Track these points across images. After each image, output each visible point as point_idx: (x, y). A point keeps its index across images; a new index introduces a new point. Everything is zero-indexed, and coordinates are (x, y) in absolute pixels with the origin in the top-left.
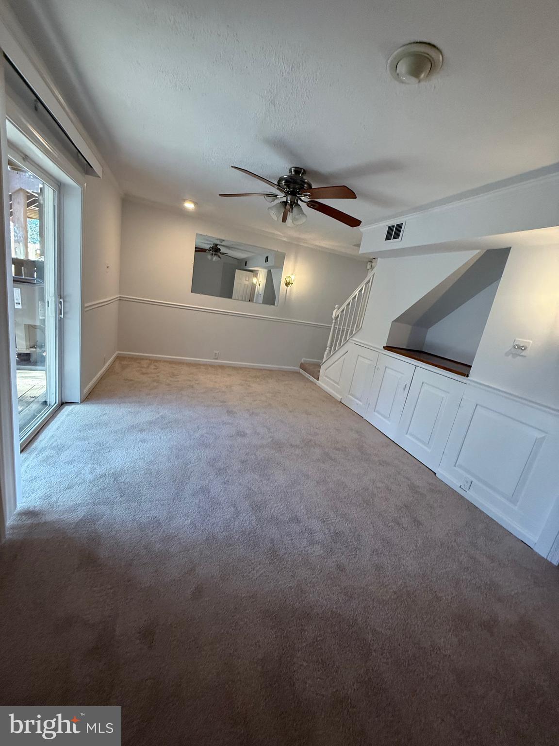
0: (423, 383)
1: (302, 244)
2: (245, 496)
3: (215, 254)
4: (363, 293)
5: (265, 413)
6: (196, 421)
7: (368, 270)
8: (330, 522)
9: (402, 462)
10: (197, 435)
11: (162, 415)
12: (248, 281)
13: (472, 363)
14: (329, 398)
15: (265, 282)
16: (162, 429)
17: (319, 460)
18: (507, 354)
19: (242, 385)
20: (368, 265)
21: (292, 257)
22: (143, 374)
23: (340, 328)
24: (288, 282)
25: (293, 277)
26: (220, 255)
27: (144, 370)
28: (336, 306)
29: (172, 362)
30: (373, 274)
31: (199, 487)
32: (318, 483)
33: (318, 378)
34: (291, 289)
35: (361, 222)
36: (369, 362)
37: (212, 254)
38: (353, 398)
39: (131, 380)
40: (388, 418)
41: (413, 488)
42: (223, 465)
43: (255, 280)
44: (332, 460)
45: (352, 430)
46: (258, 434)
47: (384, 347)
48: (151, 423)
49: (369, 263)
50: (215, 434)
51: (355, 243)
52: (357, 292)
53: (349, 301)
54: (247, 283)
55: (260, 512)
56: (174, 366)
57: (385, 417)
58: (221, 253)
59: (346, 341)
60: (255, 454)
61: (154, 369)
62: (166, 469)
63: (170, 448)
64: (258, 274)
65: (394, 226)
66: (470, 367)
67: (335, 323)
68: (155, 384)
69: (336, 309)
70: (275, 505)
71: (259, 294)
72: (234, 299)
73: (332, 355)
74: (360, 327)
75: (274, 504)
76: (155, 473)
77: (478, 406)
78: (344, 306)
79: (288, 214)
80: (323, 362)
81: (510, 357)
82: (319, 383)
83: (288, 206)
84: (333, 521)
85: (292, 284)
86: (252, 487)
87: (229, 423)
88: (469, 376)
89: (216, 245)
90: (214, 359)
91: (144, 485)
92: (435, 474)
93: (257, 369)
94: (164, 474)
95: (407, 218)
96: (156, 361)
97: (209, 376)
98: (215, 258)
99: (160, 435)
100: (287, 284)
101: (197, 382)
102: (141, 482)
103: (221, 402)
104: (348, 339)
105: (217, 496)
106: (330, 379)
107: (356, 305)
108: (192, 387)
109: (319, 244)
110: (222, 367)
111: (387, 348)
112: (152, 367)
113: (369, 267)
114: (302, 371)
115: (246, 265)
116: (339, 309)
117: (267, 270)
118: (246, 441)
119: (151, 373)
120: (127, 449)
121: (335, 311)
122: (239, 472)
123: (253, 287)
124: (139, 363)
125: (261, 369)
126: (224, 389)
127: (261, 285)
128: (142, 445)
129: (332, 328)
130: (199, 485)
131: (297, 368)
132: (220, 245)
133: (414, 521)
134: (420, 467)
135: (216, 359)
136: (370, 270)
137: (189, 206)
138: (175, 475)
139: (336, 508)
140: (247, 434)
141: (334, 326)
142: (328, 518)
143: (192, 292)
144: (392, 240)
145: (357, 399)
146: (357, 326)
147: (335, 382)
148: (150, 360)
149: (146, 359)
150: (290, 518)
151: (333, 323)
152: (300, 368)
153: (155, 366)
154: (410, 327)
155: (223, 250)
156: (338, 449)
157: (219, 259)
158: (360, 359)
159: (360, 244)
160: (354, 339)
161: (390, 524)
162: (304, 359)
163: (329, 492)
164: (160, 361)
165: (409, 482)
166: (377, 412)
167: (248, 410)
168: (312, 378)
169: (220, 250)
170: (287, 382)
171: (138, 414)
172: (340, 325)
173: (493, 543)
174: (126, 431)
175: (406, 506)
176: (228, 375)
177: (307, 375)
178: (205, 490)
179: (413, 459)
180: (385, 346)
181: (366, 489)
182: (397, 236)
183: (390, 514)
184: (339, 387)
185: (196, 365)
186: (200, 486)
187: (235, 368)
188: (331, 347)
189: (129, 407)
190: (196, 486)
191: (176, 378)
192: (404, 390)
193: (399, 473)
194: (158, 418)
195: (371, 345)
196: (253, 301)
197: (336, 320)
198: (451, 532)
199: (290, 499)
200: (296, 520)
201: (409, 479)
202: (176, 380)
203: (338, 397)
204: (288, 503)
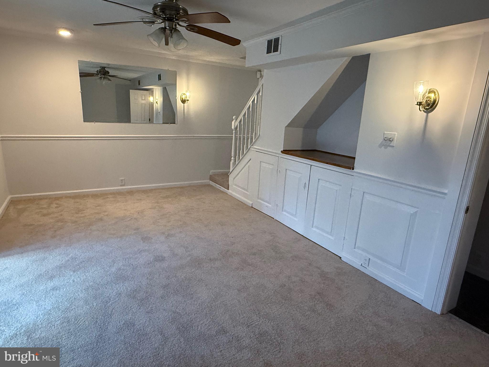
0: (319, 180)
1: (191, 61)
2: (170, 321)
3: (104, 78)
4: (256, 102)
5: (181, 232)
6: (110, 255)
7: (258, 78)
8: (254, 325)
9: (312, 253)
10: (113, 269)
11: (72, 257)
12: (144, 100)
13: (355, 156)
14: (241, 205)
15: (161, 99)
16: (74, 272)
17: (237, 269)
18: (381, 146)
19: (154, 208)
20: (258, 74)
21: (184, 76)
22: (44, 215)
23: (240, 137)
24: (184, 99)
25: (188, 94)
26: (109, 78)
27: (45, 211)
28: (234, 117)
29: (75, 197)
30: (262, 84)
31: (123, 323)
32: (239, 290)
33: (228, 188)
34: (188, 106)
35: (240, 41)
36: (271, 167)
37: (101, 77)
38: (263, 202)
39: (31, 225)
40: (295, 216)
41: (324, 275)
42: (144, 294)
43: (151, 99)
44: (250, 265)
45: (265, 232)
46: (177, 255)
47: (282, 152)
48: (61, 267)
49: (258, 72)
50: (132, 265)
51: (242, 56)
52: (250, 103)
53: (245, 111)
54: (143, 102)
55: (187, 333)
56: (78, 200)
57: (292, 215)
58: (110, 76)
59: (248, 150)
60: (175, 276)
61: (56, 207)
62: (85, 314)
63: (87, 289)
64: (153, 91)
65: (272, 40)
66: (354, 158)
67: (235, 133)
68: (60, 224)
69: (234, 121)
70: (202, 322)
71: (157, 113)
72: (132, 123)
73: (238, 164)
74: (258, 134)
75: (199, 321)
76: (73, 320)
77: (365, 193)
78: (241, 117)
79: (169, 38)
80: (231, 171)
81: (383, 148)
82: (230, 192)
83: (168, 32)
84: (257, 323)
85: (188, 100)
86: (177, 310)
87: (145, 251)
88: (354, 168)
89: (104, 68)
90: (122, 186)
91: (62, 335)
92: (341, 258)
93: (168, 188)
94: (82, 318)
95: (282, 33)
96: (58, 198)
97: (118, 204)
98: (105, 82)
99: (73, 278)
100: (183, 101)
101: (106, 214)
102: (59, 333)
103: (135, 230)
104: (249, 147)
105: (142, 328)
106: (239, 187)
107: (252, 114)
108: (101, 219)
109: (208, 60)
110: (131, 192)
111: (285, 152)
112: (54, 205)
113: (258, 76)
114: (212, 183)
115: (139, 84)
116: (236, 120)
117: (162, 87)
118: (165, 265)
119: (53, 213)
120: (37, 302)
121: (233, 123)
122: (162, 298)
123: (151, 105)
124: (38, 204)
125: (172, 188)
126: (135, 216)
127: (158, 102)
128: (55, 293)
129: (233, 138)
130: (122, 321)
131: (207, 181)
132: (108, 68)
133: (327, 305)
134: (327, 255)
135: (124, 185)
136: (260, 79)
137: (65, 33)
138: (95, 316)
139: (258, 310)
140: (165, 257)
141: (235, 135)
142: (252, 322)
143: (84, 121)
144: (272, 54)
145: (266, 202)
146: (255, 134)
147: (244, 189)
148: (50, 198)
149: (46, 199)
150: (216, 331)
151: (234, 134)
152: (210, 180)
153: (57, 204)
154: (302, 129)
155: (112, 72)
156: (254, 254)
157: (109, 82)
158: (263, 165)
159: (245, 57)
160: (255, 147)
161: (307, 313)
162: (213, 171)
163: (250, 296)
164: (62, 198)
165: (320, 270)
166: (285, 211)
167: (163, 233)
168: (222, 189)
169: (108, 73)
170: (198, 197)
171: (44, 260)
172: (240, 134)
173: (391, 308)
174: (34, 282)
175: (318, 294)
176: (138, 200)
177: (218, 186)
178: (129, 325)
179: (321, 248)
180: (282, 150)
181: (283, 286)
182: (276, 50)
183: (306, 304)
184: (248, 193)
185: (103, 195)
186: (124, 321)
187: (145, 191)
188: (235, 157)
189: (32, 255)
190: (120, 322)
191: (82, 214)
192: (304, 189)
193: (310, 264)
194: (68, 260)
195: (271, 150)
196: (152, 122)
197: (235, 131)
198: (357, 307)
199: (214, 312)
200: (222, 331)
201: (319, 268)
202: (82, 215)
203: (249, 202)
204: (213, 317)
